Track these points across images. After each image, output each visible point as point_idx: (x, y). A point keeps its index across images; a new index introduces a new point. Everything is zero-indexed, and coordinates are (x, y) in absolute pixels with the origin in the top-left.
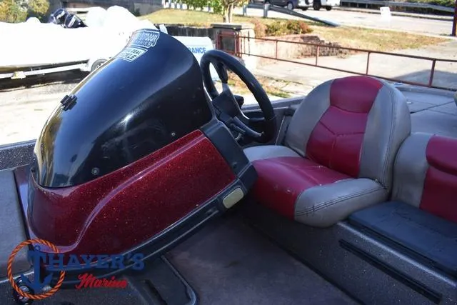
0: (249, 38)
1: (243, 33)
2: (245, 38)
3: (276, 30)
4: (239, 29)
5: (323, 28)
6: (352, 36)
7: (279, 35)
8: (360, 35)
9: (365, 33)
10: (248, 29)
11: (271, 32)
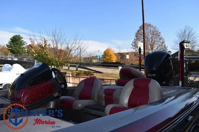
0: (69, 77)
1: (67, 75)
2: (68, 76)
3: (80, 74)
4: (66, 73)
5: (98, 74)
6: (109, 76)
7: (81, 76)
8: (112, 76)
9: (113, 75)
10: (69, 74)
11: (78, 75)
